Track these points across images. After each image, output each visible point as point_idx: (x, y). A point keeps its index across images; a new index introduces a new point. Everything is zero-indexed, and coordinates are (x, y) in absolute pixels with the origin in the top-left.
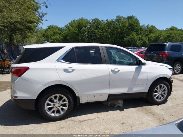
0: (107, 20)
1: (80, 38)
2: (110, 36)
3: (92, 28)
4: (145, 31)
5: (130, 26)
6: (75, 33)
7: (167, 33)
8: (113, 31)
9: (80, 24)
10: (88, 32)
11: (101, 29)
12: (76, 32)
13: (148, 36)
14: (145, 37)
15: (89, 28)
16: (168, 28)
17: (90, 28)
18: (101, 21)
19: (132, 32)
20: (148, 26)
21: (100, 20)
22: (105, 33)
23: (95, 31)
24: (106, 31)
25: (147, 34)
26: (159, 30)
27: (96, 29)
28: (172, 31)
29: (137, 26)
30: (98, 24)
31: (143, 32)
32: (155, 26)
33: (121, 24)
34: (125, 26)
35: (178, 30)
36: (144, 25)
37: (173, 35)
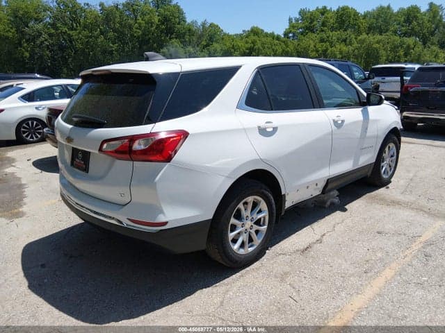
0: (101, 5)
1: (27, 54)
2: (115, 47)
3: (59, 25)
4: (200, 37)
5: (163, 24)
6: (7, 38)
7: (247, 42)
8: (122, 33)
9: (21, 12)
10: (51, 35)
11: (85, 27)
12: (10, 35)
13: (208, 50)
14: (202, 51)
15: (49, 24)
16: (247, 30)
17: (53, 25)
18: (83, 5)
19: (170, 39)
20: (204, 24)
21: (80, 4)
22: (99, 40)
23: (71, 32)
24: (102, 33)
25: (204, 43)
26: (229, 36)
27: (72, 29)
28: (256, 38)
29: (179, 24)
30: (75, 13)
31: (195, 39)
32: (217, 26)
33: (139, 17)
34: (152, 23)
35: (267, 35)
36: (194, 22)
37: (259, 48)
